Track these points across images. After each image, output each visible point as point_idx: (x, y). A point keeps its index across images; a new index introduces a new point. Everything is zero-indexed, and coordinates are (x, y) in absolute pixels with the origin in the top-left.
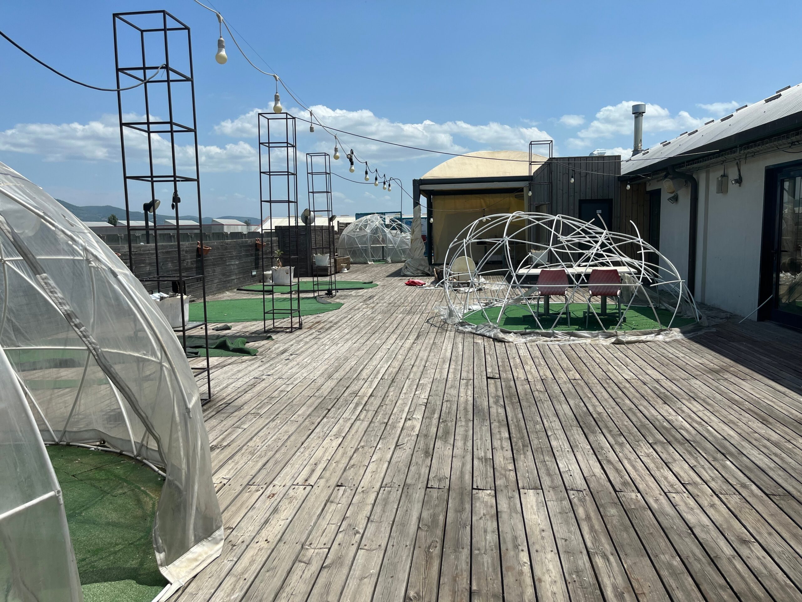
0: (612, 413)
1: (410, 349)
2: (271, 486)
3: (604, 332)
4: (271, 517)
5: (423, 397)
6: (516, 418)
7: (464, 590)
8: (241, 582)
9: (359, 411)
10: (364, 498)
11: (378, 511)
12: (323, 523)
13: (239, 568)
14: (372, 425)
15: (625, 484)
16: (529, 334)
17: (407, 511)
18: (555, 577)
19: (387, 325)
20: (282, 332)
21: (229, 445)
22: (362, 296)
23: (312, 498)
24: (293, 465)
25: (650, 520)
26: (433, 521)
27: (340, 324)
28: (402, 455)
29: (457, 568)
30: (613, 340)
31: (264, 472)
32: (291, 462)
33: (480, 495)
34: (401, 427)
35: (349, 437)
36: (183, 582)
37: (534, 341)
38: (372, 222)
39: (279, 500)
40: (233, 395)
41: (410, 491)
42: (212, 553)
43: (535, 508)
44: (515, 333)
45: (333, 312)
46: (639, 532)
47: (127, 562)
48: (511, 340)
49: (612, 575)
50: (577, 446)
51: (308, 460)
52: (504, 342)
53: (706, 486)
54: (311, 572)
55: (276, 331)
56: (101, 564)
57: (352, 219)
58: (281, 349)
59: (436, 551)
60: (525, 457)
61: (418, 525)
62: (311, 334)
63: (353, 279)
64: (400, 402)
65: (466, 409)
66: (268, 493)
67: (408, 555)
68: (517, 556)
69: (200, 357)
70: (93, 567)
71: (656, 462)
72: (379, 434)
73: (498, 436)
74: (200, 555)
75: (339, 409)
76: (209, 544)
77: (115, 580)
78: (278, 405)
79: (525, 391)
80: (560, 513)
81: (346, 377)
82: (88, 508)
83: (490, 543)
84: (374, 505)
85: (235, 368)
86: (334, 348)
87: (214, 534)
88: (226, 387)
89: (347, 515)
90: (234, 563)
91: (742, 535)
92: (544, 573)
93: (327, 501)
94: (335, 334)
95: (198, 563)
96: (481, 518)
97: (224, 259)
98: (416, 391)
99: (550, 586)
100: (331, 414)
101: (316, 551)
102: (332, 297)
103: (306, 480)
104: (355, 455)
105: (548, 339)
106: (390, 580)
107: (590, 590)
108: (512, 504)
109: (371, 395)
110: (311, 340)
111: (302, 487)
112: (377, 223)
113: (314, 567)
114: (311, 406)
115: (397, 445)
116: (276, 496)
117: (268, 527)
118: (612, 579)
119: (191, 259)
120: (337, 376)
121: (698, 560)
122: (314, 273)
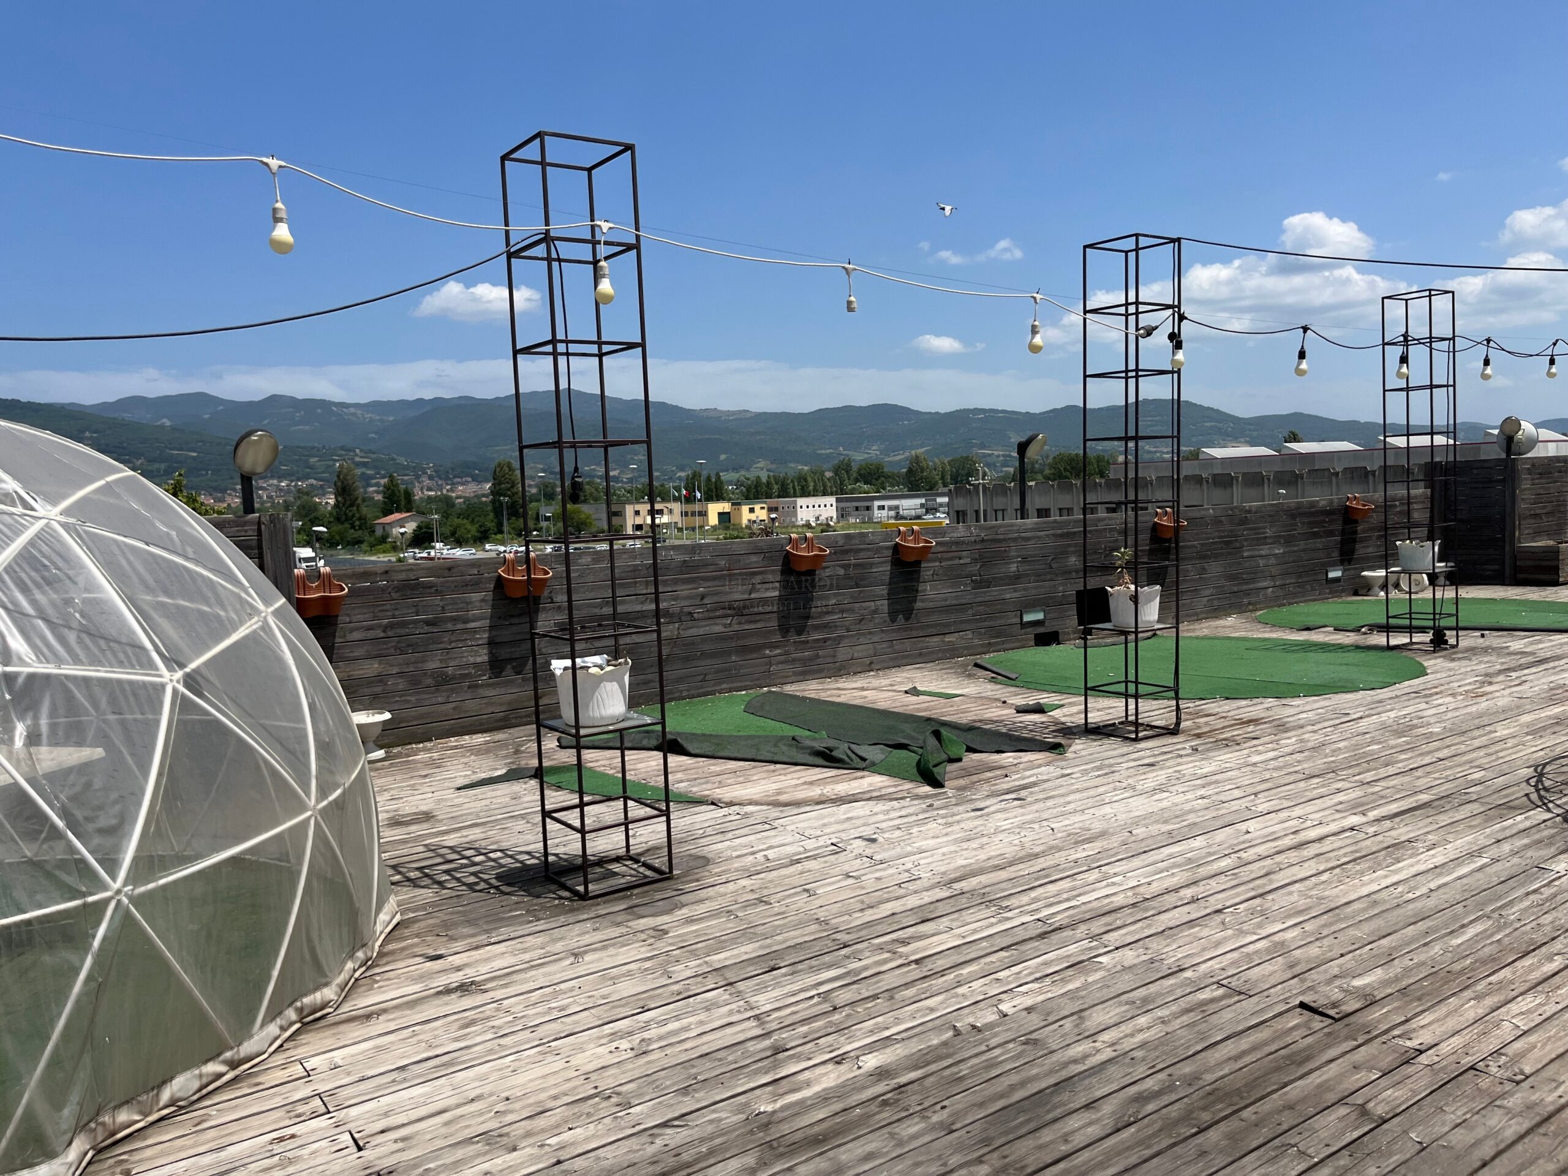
27: (1290, 733)
45: (1349, 696)
62: (1168, 752)
69: (863, 769)
85: (861, 809)
88: (755, 853)
97: (1238, 545)
122: (1521, 576)
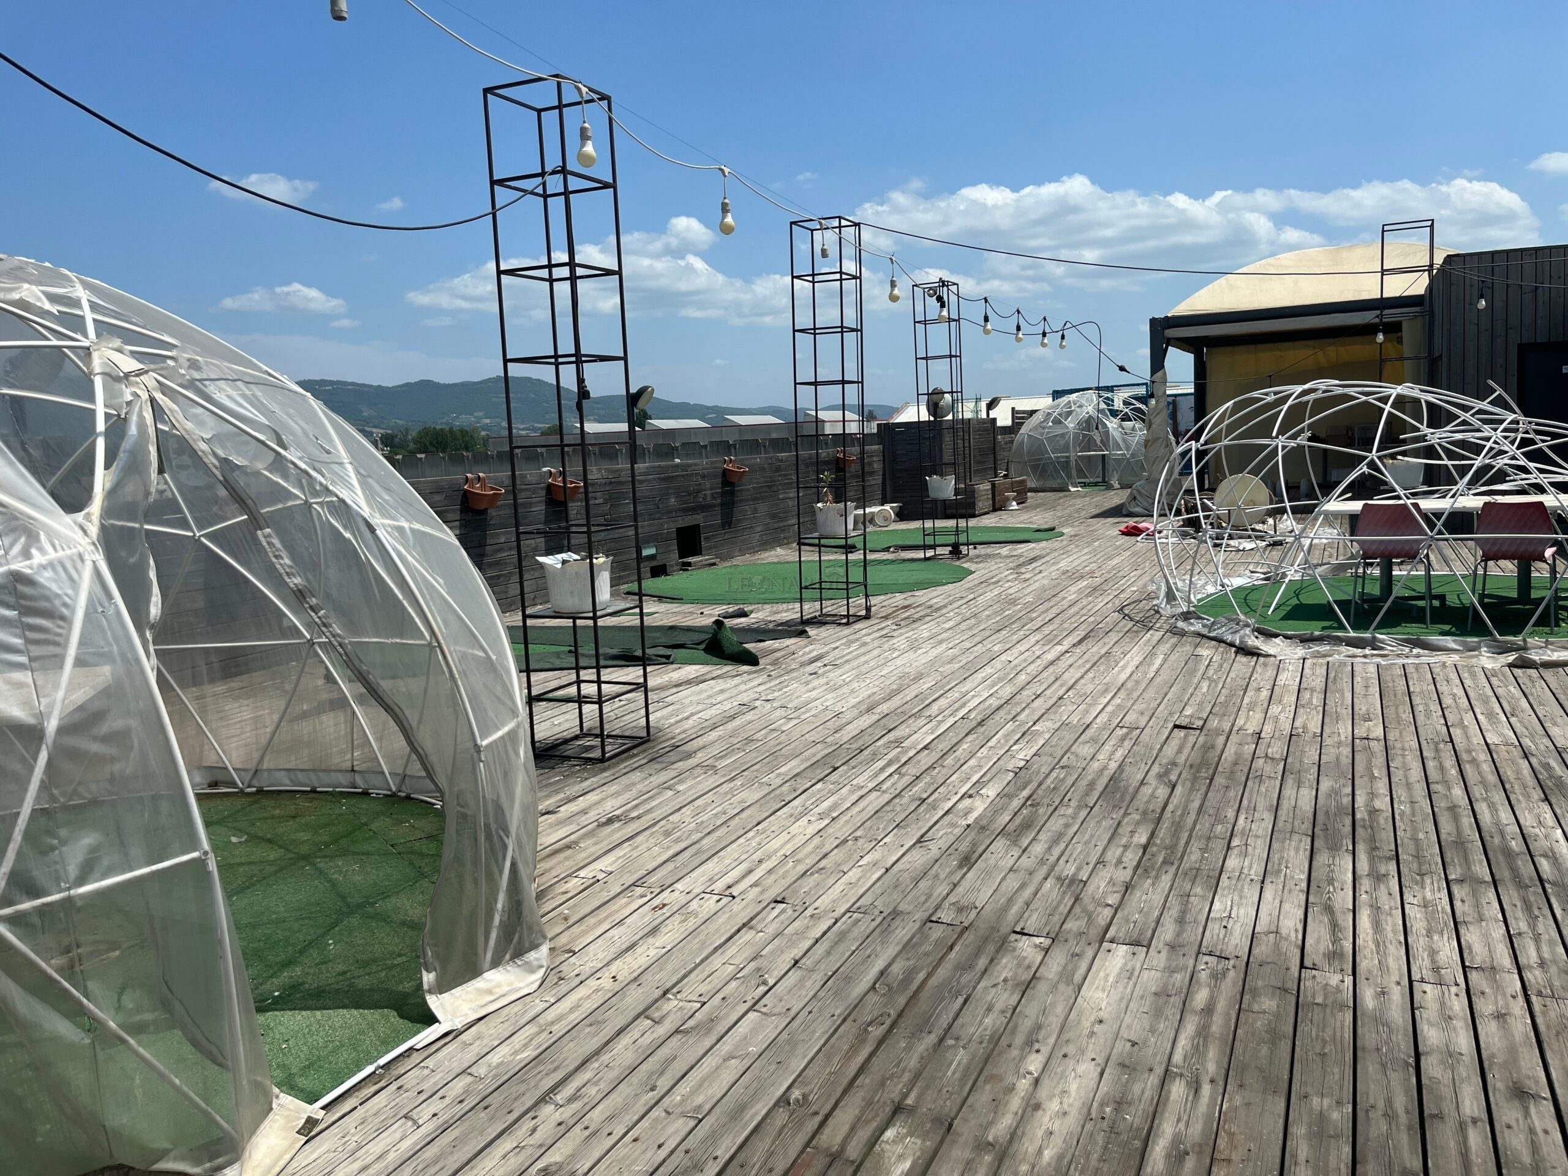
0: (1402, 813)
1: (1052, 663)
2: (670, 890)
3: (1496, 640)
4: (641, 942)
5: (1021, 756)
6: (1185, 807)
7: (889, 1102)
8: (544, 1035)
9: (887, 774)
10: (807, 928)
11: (819, 952)
12: (717, 961)
13: (551, 1015)
14: (897, 801)
15: (1334, 956)
16: (1320, 639)
17: (869, 957)
18: (1070, 1105)
19: (1034, 615)
20: (833, 623)
21: (639, 817)
22: (1020, 556)
23: (722, 918)
24: (722, 859)
25: (1338, 1030)
26: (903, 981)
27: (944, 611)
28: (918, 859)
29: (898, 1065)
30: (1511, 658)
31: (670, 866)
32: (721, 854)
33: (1020, 945)
34: (946, 809)
35: (843, 819)
36: (458, 1024)
37: (1325, 656)
38: (1080, 406)
39: (668, 915)
40: (689, 733)
41: (897, 922)
42: (521, 985)
43: (1111, 979)
44: (1286, 637)
45: (945, 587)
46: (1297, 1049)
47: (401, 982)
48: (1271, 652)
49: (1186, 1118)
50: (1279, 871)
51: (751, 851)
52: (1259, 655)
53: (1517, 977)
54: (655, 1035)
55: (819, 621)
56: (363, 983)
57: (1043, 403)
58: (815, 653)
59: (876, 1032)
60: (1153, 884)
61: (875, 983)
62: (882, 629)
63: (1021, 523)
64: (972, 762)
65: (1091, 785)
66: (656, 902)
67: (827, 1032)
68: (1022, 1058)
69: (672, 663)
70: (351, 985)
71: (1433, 919)
72: (898, 820)
73: (1124, 841)
74: (499, 985)
75: (854, 768)
76: (517, 970)
77: (370, 1008)
78: (754, 755)
79: (1238, 756)
80: (1155, 994)
81: (899, 710)
82: (388, 896)
83: (985, 1029)
84: (817, 941)
85: (720, 685)
86: (911, 655)
87: (527, 955)
88: (687, 718)
89: (763, 953)
90: (548, 1005)
91: (1528, 1082)
92: (1054, 1096)
93: (744, 925)
94: (924, 630)
95: (493, 998)
96: (995, 986)
97: (775, 489)
98: (1015, 744)
99: (1051, 1119)
100: (834, 777)
101: (681, 1004)
102: (959, 559)
103: (729, 887)
104: (836, 851)
105: (1358, 651)
106: (773, 1067)
107: (1124, 1137)
108: (1070, 967)
109: (925, 748)
110: (873, 640)
111: (717, 897)
112: (1090, 409)
113: (662, 1030)
114: (807, 760)
115: (919, 841)
116: (666, 908)
117: (629, 957)
118: (1182, 1126)
119: (712, 489)
120: (884, 708)
121: (1390, 1115)
122: (948, 512)
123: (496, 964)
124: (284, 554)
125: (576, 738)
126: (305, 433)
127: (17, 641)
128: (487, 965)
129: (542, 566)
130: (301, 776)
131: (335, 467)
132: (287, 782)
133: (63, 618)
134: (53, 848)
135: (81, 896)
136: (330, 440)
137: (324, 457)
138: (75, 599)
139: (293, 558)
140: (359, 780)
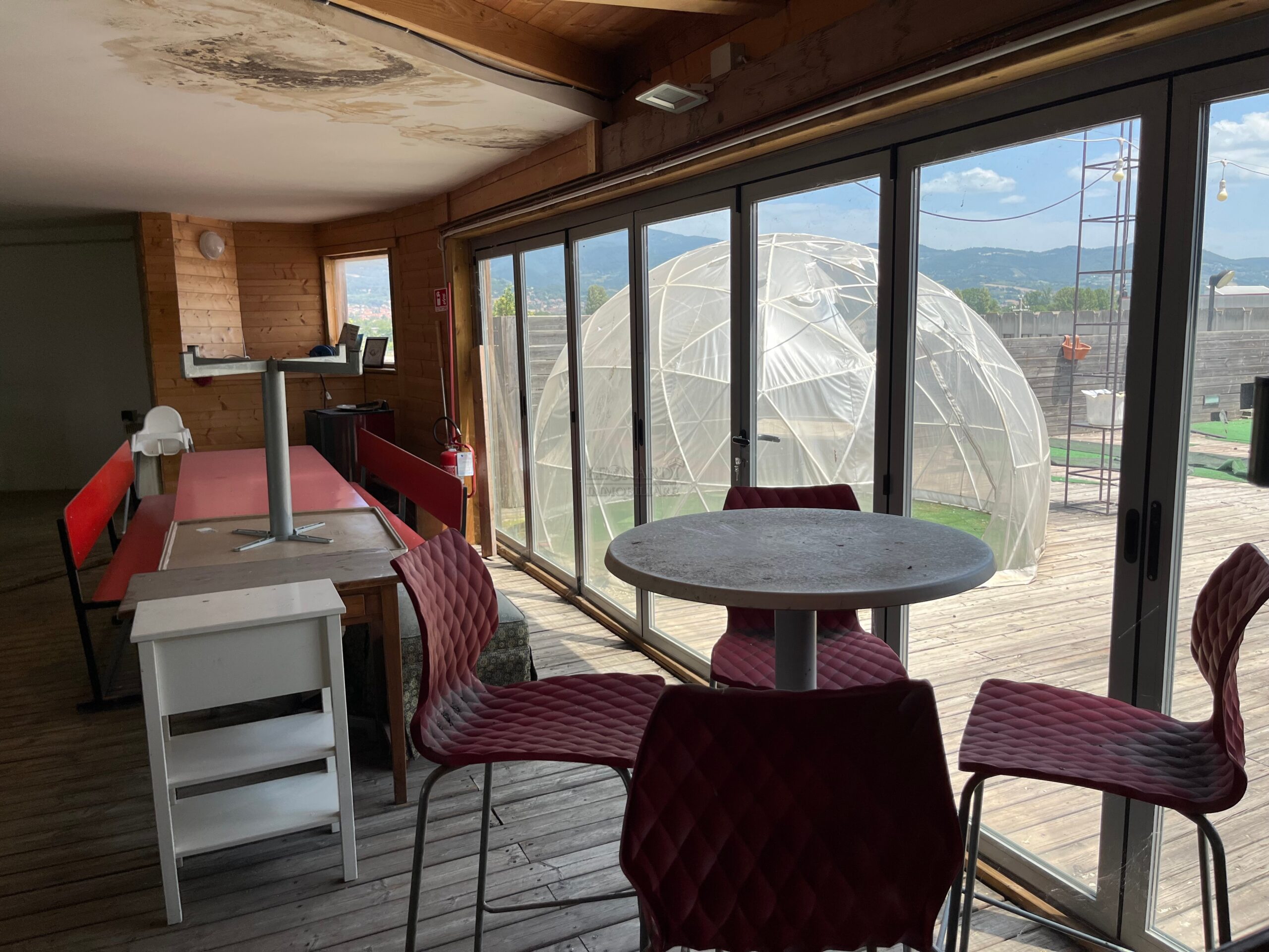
4: (1088, 581)
42: (1021, 579)
76: (1020, 573)
87: (1026, 569)
95: (1006, 581)
123: (1012, 567)
124: (940, 374)
125: (1096, 502)
126: (956, 321)
127: (849, 397)
128: (1007, 567)
129: (1084, 395)
130: (934, 495)
131: (967, 337)
132: (927, 497)
133: (864, 390)
134: (853, 467)
135: (860, 485)
136: (967, 324)
137: (963, 332)
138: (868, 384)
139: (944, 376)
140: (963, 500)
